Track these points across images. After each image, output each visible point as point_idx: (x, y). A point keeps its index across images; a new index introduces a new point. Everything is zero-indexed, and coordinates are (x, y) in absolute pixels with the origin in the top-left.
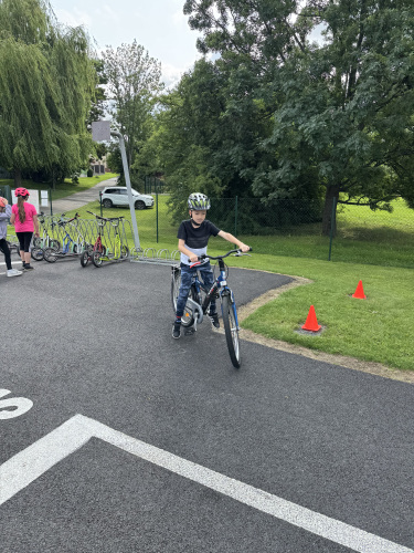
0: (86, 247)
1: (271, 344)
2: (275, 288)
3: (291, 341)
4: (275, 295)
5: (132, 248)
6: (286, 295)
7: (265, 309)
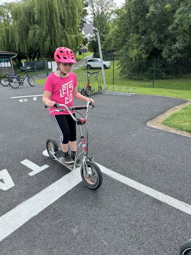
1: (179, 133)
2: (178, 105)
4: (178, 109)
5: (103, 87)
6: (184, 109)
7: (174, 115)
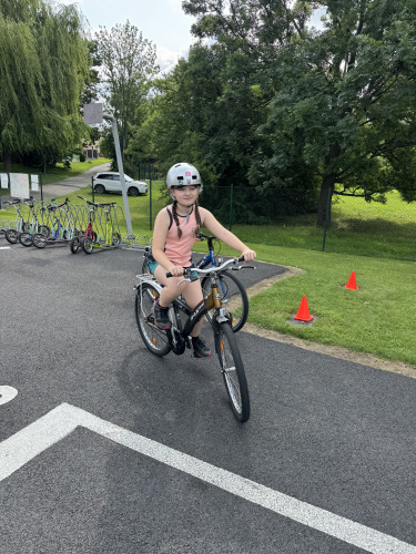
0: (77, 233)
1: (262, 334)
2: (268, 278)
3: (283, 331)
4: (268, 285)
5: (124, 236)
6: (278, 285)
7: (257, 299)
